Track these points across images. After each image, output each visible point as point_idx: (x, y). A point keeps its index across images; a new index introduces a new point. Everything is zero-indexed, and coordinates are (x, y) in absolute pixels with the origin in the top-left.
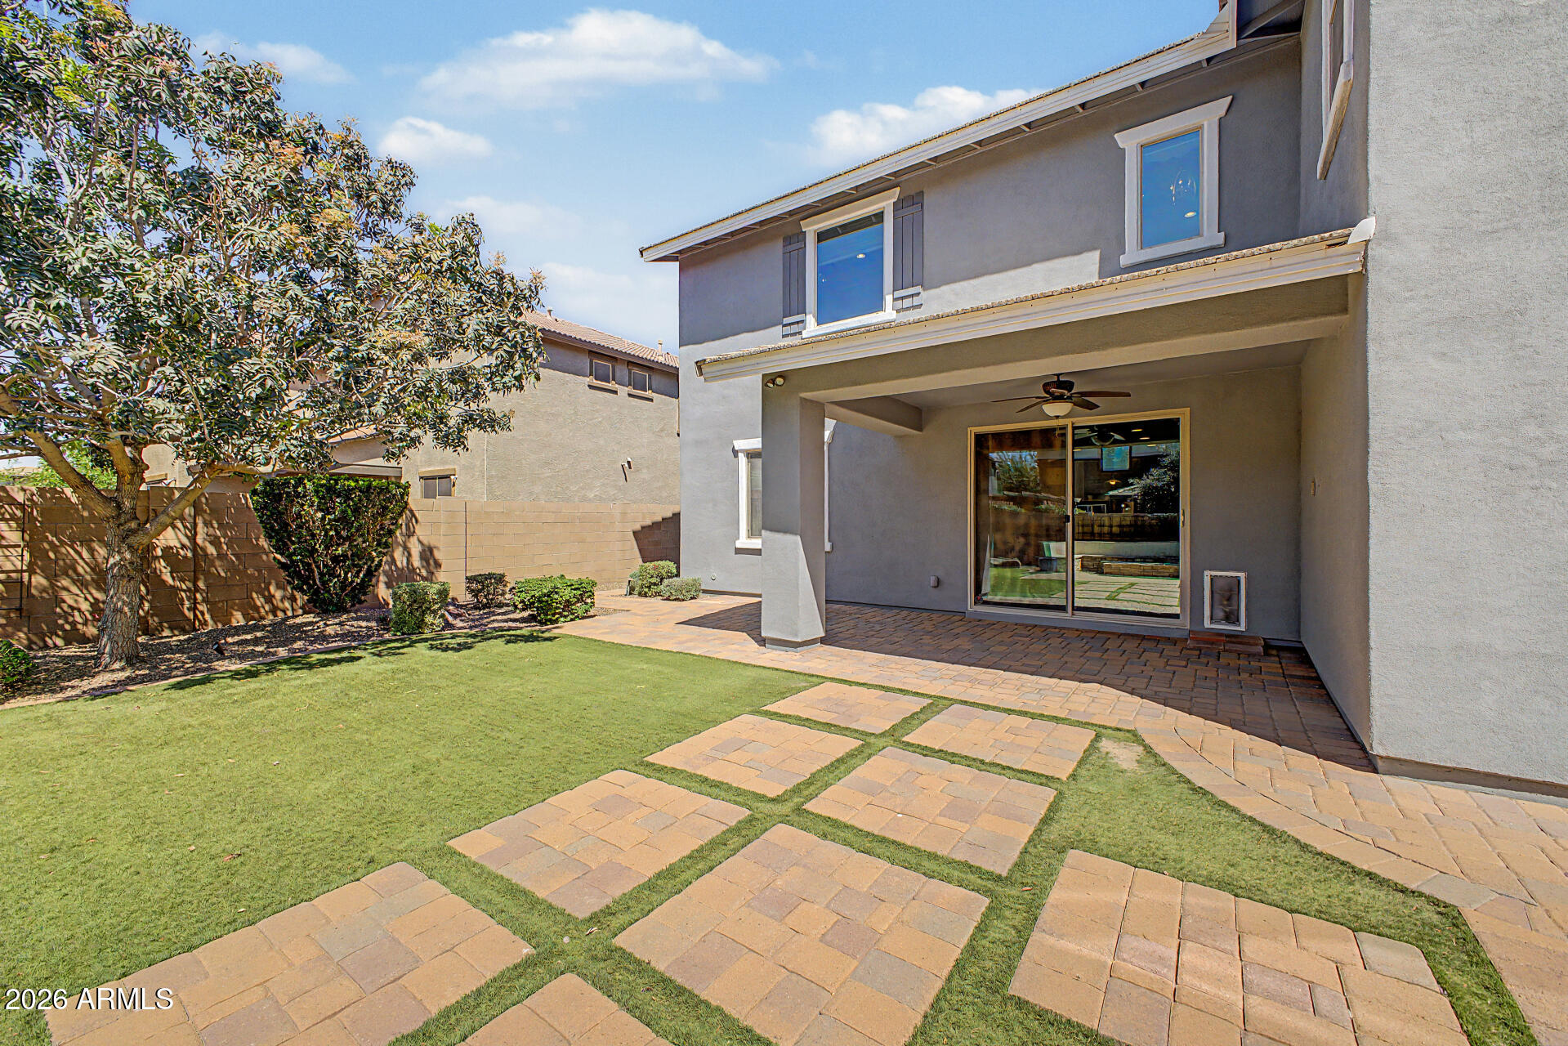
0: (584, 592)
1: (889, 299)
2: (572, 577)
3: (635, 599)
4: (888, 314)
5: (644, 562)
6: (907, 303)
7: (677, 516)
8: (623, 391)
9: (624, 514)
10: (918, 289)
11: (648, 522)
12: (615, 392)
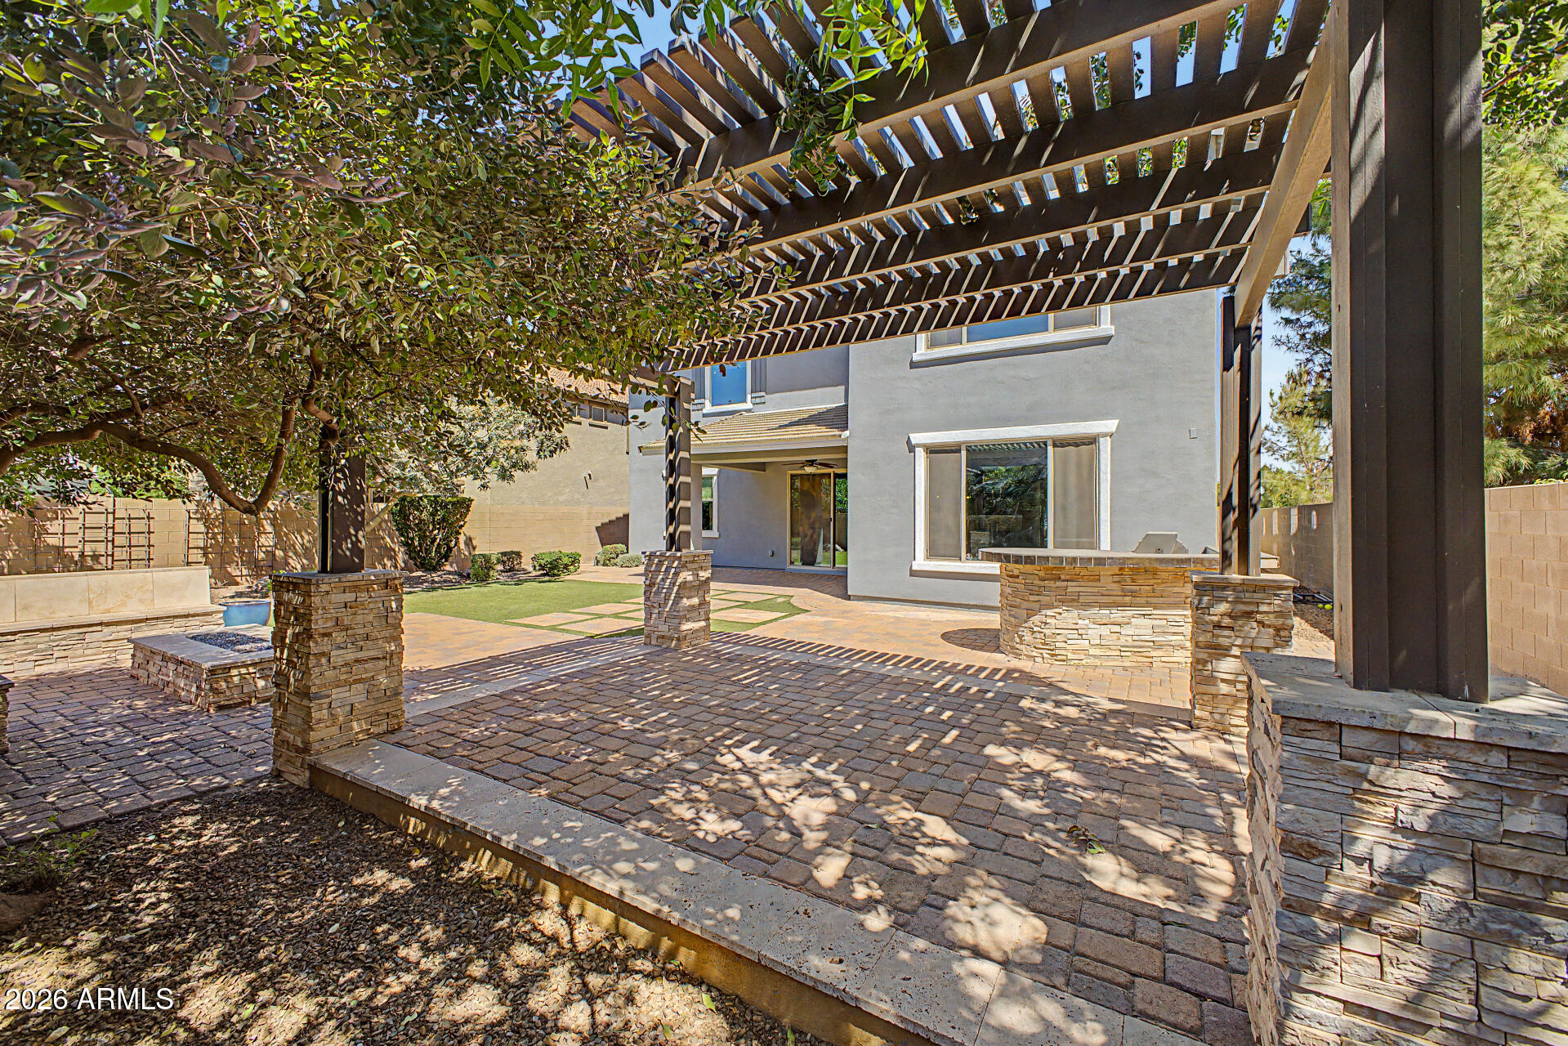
0: (575, 560)
1: (749, 397)
2: (566, 551)
3: (600, 568)
4: (749, 405)
5: (603, 545)
6: (758, 400)
7: (626, 516)
8: (586, 422)
9: (589, 513)
10: (763, 394)
11: (606, 520)
12: (580, 423)
